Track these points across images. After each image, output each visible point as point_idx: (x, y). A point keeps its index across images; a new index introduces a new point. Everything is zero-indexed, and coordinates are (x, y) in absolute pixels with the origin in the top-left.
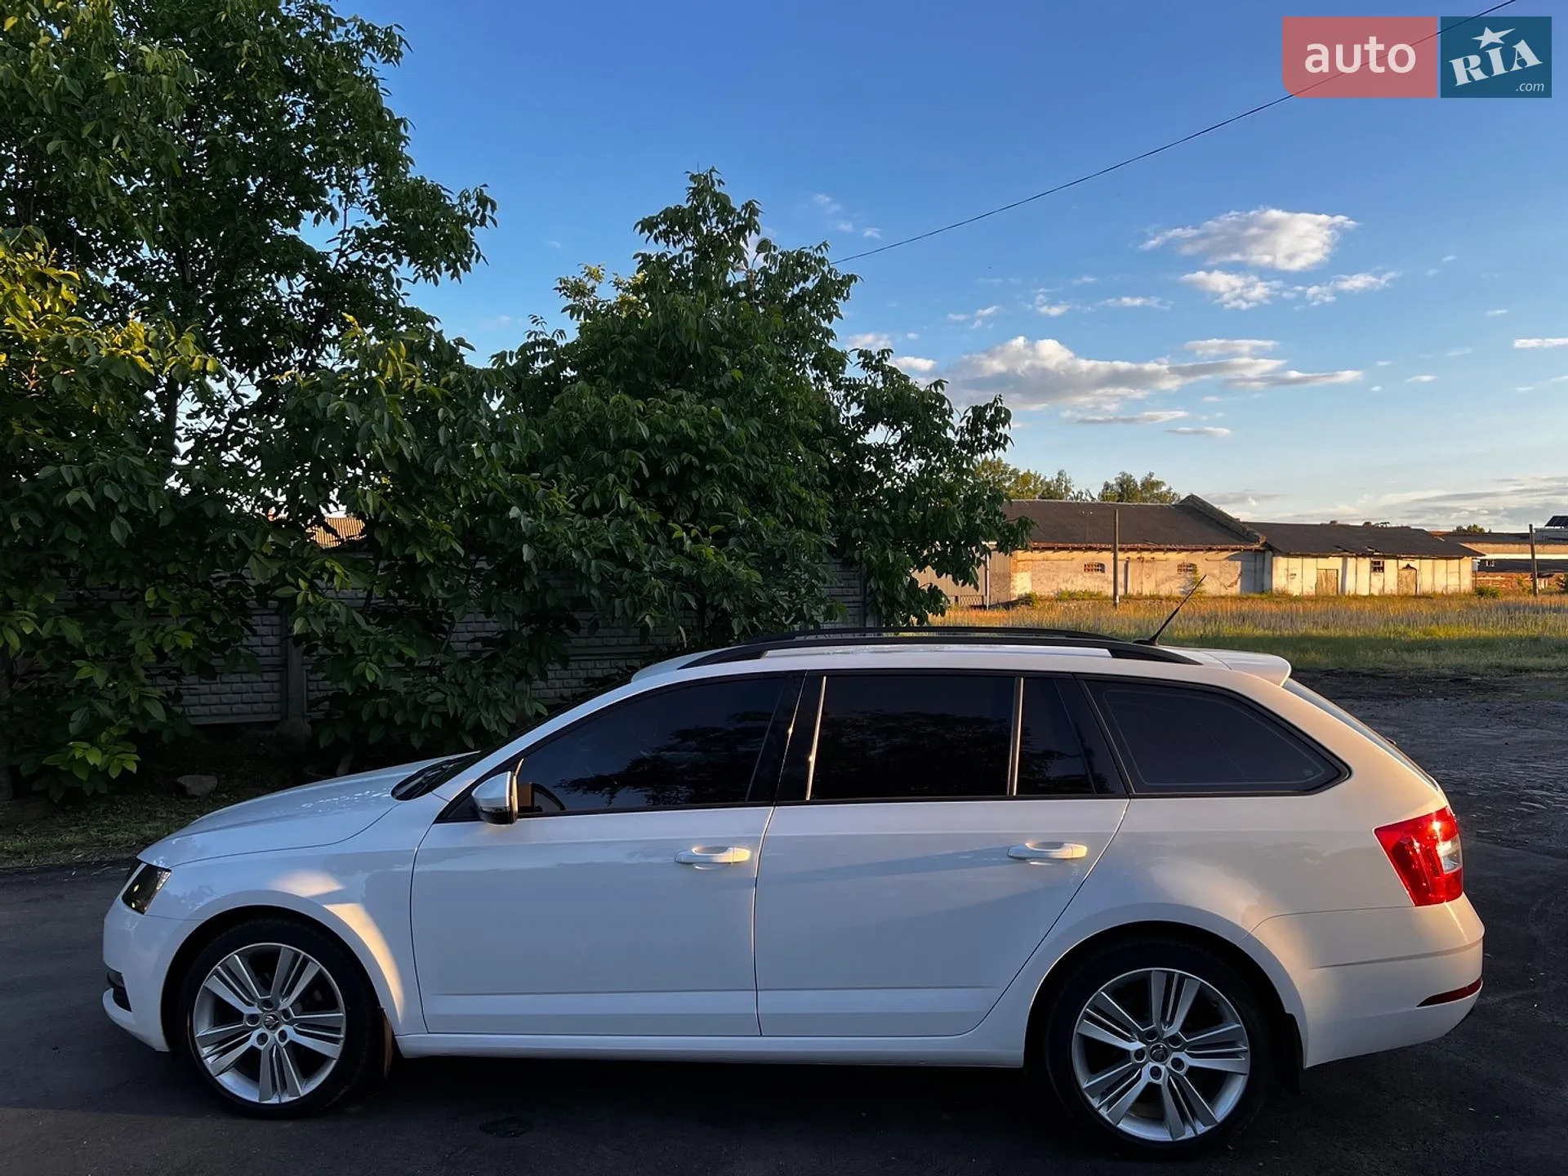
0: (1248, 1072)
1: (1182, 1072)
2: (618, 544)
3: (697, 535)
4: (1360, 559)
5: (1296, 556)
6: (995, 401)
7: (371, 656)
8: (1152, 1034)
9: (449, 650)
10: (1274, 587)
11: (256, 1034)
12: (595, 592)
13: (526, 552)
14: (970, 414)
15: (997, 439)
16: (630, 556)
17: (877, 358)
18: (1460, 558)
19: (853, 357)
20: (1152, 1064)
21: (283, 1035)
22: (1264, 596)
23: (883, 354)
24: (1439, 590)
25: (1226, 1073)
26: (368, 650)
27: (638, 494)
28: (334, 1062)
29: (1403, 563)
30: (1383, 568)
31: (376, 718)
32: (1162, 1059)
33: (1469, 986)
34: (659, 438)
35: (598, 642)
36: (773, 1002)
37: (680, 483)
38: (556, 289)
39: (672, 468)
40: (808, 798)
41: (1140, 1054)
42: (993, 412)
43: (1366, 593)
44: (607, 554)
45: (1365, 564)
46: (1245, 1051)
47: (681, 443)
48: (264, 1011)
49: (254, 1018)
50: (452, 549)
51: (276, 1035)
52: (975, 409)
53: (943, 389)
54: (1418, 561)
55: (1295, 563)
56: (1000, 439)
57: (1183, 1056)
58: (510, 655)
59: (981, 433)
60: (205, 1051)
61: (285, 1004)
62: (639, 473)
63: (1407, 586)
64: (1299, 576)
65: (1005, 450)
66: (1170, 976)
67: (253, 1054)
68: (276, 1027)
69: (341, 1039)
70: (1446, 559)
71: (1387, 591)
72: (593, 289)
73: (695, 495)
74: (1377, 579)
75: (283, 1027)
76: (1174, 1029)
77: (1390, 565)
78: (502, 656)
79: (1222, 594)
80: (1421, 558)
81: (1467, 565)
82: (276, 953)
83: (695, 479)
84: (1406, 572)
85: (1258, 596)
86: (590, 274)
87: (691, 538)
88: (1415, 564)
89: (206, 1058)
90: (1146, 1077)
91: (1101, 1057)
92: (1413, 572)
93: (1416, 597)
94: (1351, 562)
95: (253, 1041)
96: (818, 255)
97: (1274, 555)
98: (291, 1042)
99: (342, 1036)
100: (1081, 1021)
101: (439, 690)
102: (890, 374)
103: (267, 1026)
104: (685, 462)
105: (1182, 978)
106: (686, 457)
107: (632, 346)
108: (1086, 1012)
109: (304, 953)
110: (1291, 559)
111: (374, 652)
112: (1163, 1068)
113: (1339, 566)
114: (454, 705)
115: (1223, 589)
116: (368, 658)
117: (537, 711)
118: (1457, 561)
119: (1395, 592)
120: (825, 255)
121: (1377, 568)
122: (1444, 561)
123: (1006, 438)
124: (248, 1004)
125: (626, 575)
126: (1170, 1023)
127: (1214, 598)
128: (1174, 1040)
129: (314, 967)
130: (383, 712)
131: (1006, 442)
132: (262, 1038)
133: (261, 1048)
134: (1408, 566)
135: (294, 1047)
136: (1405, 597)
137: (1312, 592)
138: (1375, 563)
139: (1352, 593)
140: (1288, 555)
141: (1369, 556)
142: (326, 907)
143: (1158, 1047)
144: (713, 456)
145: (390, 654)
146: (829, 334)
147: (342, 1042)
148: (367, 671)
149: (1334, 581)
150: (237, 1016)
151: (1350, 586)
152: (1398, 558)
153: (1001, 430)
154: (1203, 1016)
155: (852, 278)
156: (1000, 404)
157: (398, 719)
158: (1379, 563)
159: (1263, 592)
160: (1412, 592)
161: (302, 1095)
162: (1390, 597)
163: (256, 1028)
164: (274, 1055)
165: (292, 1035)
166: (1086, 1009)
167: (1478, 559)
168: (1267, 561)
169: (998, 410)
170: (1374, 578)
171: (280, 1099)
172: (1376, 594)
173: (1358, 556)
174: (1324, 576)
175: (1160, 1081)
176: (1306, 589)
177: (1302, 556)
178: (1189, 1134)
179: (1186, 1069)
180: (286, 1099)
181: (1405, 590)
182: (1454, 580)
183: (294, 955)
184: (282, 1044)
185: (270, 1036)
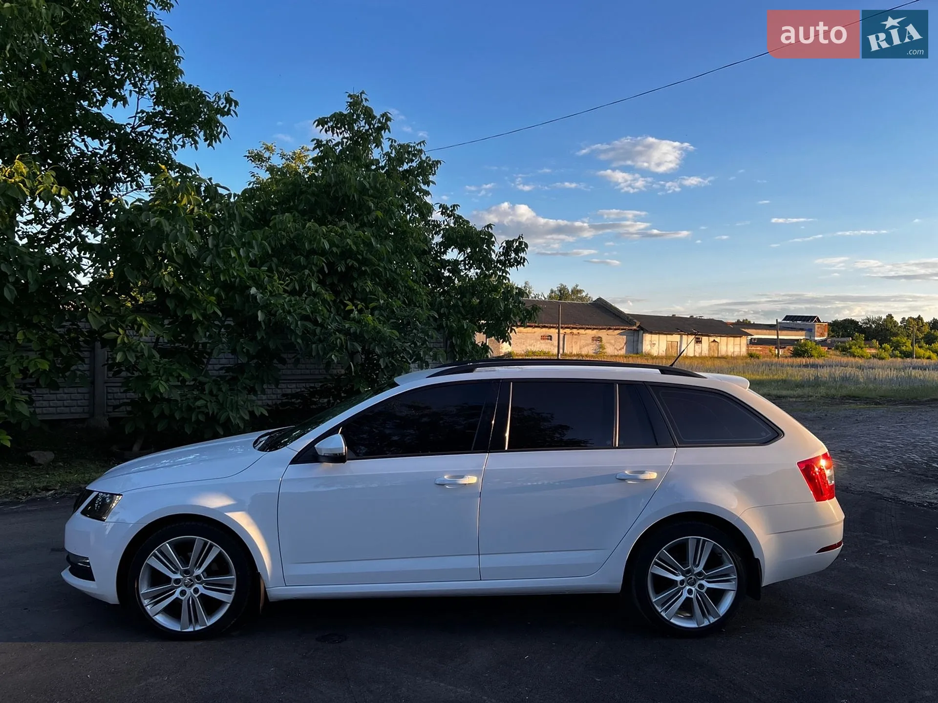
0: (736, 589)
1: (704, 591)
2: (312, 313)
3: (362, 308)
4: (689, 336)
5: (656, 334)
6: (519, 238)
7: (161, 377)
8: (689, 571)
9: (206, 375)
10: (644, 351)
11: (179, 590)
12: (299, 341)
13: (260, 316)
14: (504, 244)
15: (519, 260)
16: (320, 320)
17: (450, 209)
18: (740, 337)
19: (436, 208)
20: (688, 588)
21: (196, 590)
22: (638, 356)
23: (454, 208)
24: (730, 354)
25: (725, 590)
26: (159, 373)
27: (321, 282)
28: (229, 605)
29: (712, 339)
30: (701, 341)
31: (162, 415)
32: (693, 584)
33: (838, 543)
34: (335, 249)
35: (299, 372)
36: (488, 561)
37: (347, 277)
38: (245, 156)
39: (341, 268)
40: (506, 449)
41: (682, 582)
42: (517, 244)
43: (692, 355)
44: (305, 318)
45: (692, 338)
46: (735, 578)
47: (347, 253)
48: (184, 577)
49: (177, 581)
50: (215, 312)
51: (192, 590)
52: (507, 242)
53: (492, 229)
54: (719, 338)
55: (655, 337)
56: (521, 260)
57: (703, 582)
58: (245, 378)
59: (510, 256)
60: (146, 602)
61: (198, 572)
62: (321, 270)
63: (714, 351)
64: (657, 345)
65: (524, 266)
66: (699, 540)
67: (177, 603)
68: (191, 586)
69: (233, 591)
70: (734, 337)
71: (703, 354)
72: (269, 158)
73: (355, 285)
74: (698, 347)
75: (196, 586)
76: (700, 568)
77: (705, 339)
78: (240, 379)
79: (616, 354)
80: (721, 336)
81: (744, 340)
82: (193, 542)
83: (355, 275)
84: (713, 344)
85: (635, 355)
86: (267, 149)
87: (357, 310)
88: (718, 339)
89: (146, 606)
90: (685, 595)
91: (662, 584)
92: (717, 344)
93: (718, 358)
94: (685, 337)
95: (177, 594)
96: (418, 147)
97: (644, 333)
98: (202, 594)
99: (234, 589)
100: (653, 565)
101: (203, 399)
102: (458, 219)
103: (186, 586)
104: (350, 264)
105: (704, 541)
106: (350, 262)
107: (313, 194)
108: (655, 561)
109: (210, 541)
110: (653, 335)
111: (163, 375)
112: (693, 589)
113: (678, 340)
114: (212, 408)
115: (616, 351)
116: (160, 378)
117: (261, 413)
118: (739, 338)
119: (707, 355)
120: (423, 148)
121: (698, 341)
122: (732, 338)
123: (524, 259)
124: (174, 573)
125: (318, 330)
126: (698, 566)
127: (612, 356)
128: (700, 574)
129: (216, 550)
130: (167, 412)
131: (524, 261)
132: (183, 593)
133: (183, 598)
134: (714, 341)
135: (203, 597)
136: (713, 358)
137: (664, 354)
138: (697, 338)
139: (685, 355)
140: (651, 333)
141: (694, 335)
142: (226, 514)
143: (691, 578)
144: (365, 262)
145: (173, 376)
146: (427, 193)
147: (233, 593)
148: (160, 386)
149: (675, 348)
150: (168, 580)
151: (684, 351)
152: (709, 336)
153: (522, 255)
154: (714, 561)
155: (438, 162)
156: (521, 240)
157: (177, 416)
158: (699, 338)
159: (637, 353)
160: (716, 355)
161: (208, 625)
162: (704, 358)
163: (179, 587)
164: (191, 602)
165: (202, 590)
166: (655, 559)
167: (750, 337)
168: (640, 336)
169: (521, 243)
170: (696, 347)
171: (194, 629)
172: (698, 355)
173: (688, 334)
174: (670, 345)
175: (692, 596)
176: (661, 352)
177: (659, 333)
178: (706, 623)
179: (705, 589)
180: (198, 628)
181: (712, 354)
182: (737, 349)
183: (205, 543)
184: (196, 596)
185: (188, 591)
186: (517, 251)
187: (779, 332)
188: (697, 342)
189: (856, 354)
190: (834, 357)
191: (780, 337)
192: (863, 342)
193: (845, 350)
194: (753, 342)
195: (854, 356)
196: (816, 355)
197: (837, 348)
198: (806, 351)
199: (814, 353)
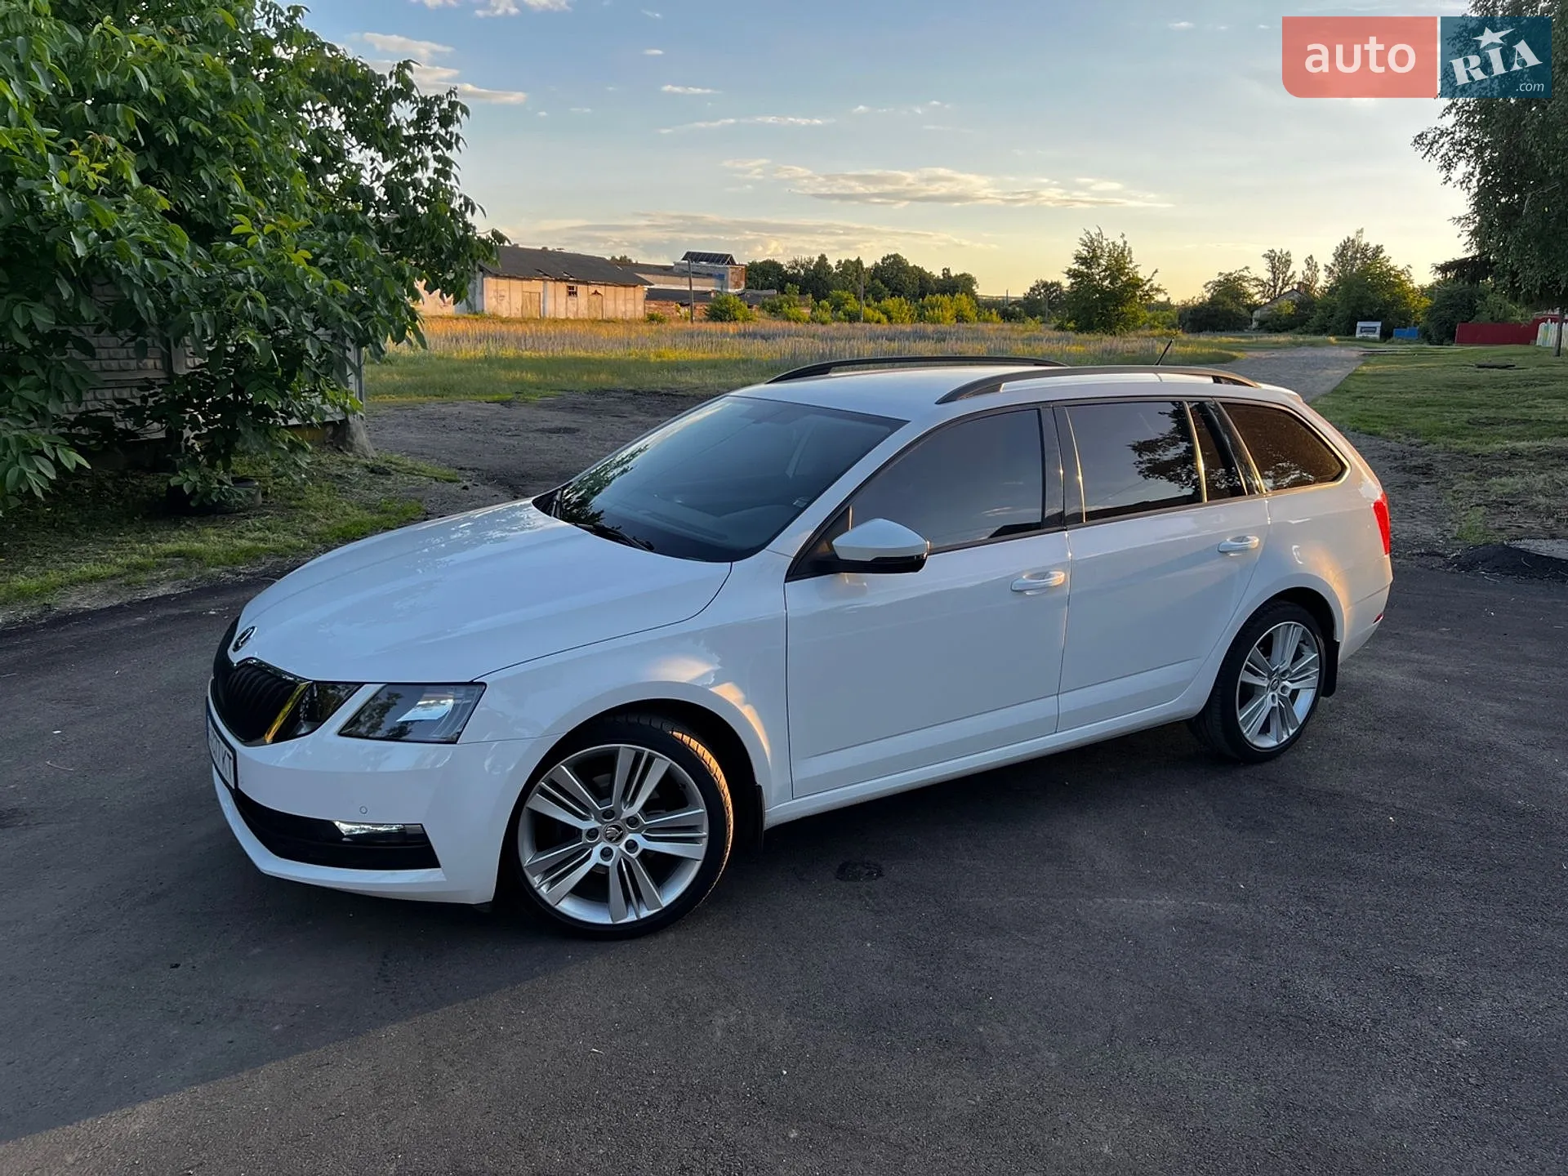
0: (1315, 686)
1: (1287, 695)
3: (274, 232)
4: (558, 283)
5: (505, 277)
6: (450, 94)
8: (1275, 672)
10: (485, 309)
11: (597, 850)
15: (448, 137)
18: (634, 286)
20: (1272, 693)
21: (632, 846)
22: (477, 317)
24: (620, 316)
25: (1307, 689)
28: (699, 863)
29: (592, 289)
30: (576, 293)
32: (1275, 688)
34: (155, 92)
36: (1068, 702)
39: (171, 136)
40: (1084, 523)
41: (1268, 687)
42: (446, 105)
43: (563, 317)
45: (562, 287)
46: (1316, 672)
48: (603, 823)
49: (592, 833)
51: (622, 846)
54: (603, 287)
55: (503, 284)
57: (1286, 683)
59: (430, 128)
60: (537, 882)
61: (631, 811)
63: (596, 310)
64: (507, 298)
66: (1289, 627)
68: (620, 838)
69: (704, 835)
70: (625, 286)
71: (581, 316)
74: (572, 300)
75: (630, 837)
76: (1287, 665)
77: (581, 289)
79: (440, 314)
80: (605, 285)
81: (641, 292)
82: (612, 756)
84: (594, 298)
85: (471, 316)
88: (601, 290)
89: (539, 888)
90: (1269, 704)
91: (1249, 695)
92: (600, 297)
93: (603, 321)
94: (550, 284)
95: (596, 857)
97: (484, 276)
98: (645, 851)
99: (705, 832)
100: (1243, 671)
103: (610, 839)
104: (190, 129)
105: (1295, 627)
106: (190, 124)
109: (648, 750)
110: (499, 280)
112: (1276, 694)
113: (541, 290)
115: (439, 309)
118: (632, 289)
119: (587, 317)
121: (572, 292)
122: (623, 289)
124: (585, 819)
125: (186, 279)
126: (1285, 661)
127: (433, 317)
128: (1285, 673)
129: (662, 765)
131: (458, 141)
132: (606, 854)
133: (608, 863)
134: (596, 293)
135: (646, 856)
136: (595, 321)
137: (519, 316)
138: (570, 288)
139: (552, 316)
140: (497, 276)
141: (566, 281)
143: (1275, 680)
144: (216, 124)
147: (705, 839)
149: (537, 304)
150: (573, 834)
151: (550, 307)
152: (588, 284)
153: (454, 128)
158: (573, 288)
159: (476, 313)
160: (600, 317)
161: (664, 906)
162: (583, 321)
163: (597, 843)
164: (625, 869)
165: (643, 844)
166: (1246, 662)
167: (646, 287)
168: (478, 282)
169: (453, 105)
170: (569, 302)
171: (637, 916)
172: (572, 317)
173: (557, 280)
174: (528, 298)
175: (1276, 705)
176: (514, 311)
177: (510, 277)
178: (1286, 737)
179: (1289, 692)
180: (645, 913)
181: (594, 315)
182: (630, 306)
183: (637, 754)
184: (634, 855)
185: (614, 848)
186: (446, 120)
187: (693, 280)
188: (570, 294)
189: (790, 315)
190: (762, 321)
191: (694, 288)
192: (798, 297)
193: (774, 310)
194: (653, 295)
195: (789, 319)
196: (741, 317)
197: (763, 307)
198: (727, 311)
199: (738, 313)
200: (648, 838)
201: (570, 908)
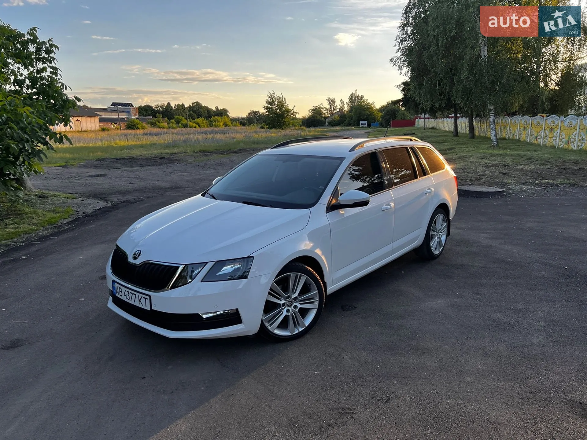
0: (446, 233)
11: (285, 310)
18: (94, 117)
21: (295, 307)
24: (89, 129)
29: (76, 119)
43: (64, 130)
48: (286, 300)
49: (283, 305)
51: (292, 307)
54: (80, 118)
60: (267, 324)
61: (295, 295)
63: (78, 127)
66: (439, 216)
68: (291, 305)
69: (317, 301)
70: (90, 117)
71: (72, 130)
75: (295, 304)
80: (81, 117)
81: (97, 119)
84: (77, 122)
88: (80, 119)
89: (269, 327)
92: (80, 122)
93: (81, 131)
95: (285, 313)
98: (300, 308)
99: (317, 299)
103: (288, 306)
109: (299, 273)
119: (74, 130)
122: (89, 118)
124: (281, 300)
129: (304, 278)
132: (288, 311)
133: (289, 315)
134: (78, 120)
136: (78, 132)
139: (59, 130)
152: (74, 117)
160: (80, 130)
161: (306, 326)
162: (73, 132)
163: (285, 308)
164: (294, 315)
165: (299, 306)
166: (432, 228)
167: (99, 117)
169: (51, 45)
171: (299, 331)
172: (67, 130)
175: (438, 240)
178: (441, 250)
179: (441, 236)
180: (301, 330)
181: (77, 129)
182: (93, 125)
183: (296, 275)
184: (297, 310)
185: (290, 309)
187: (119, 113)
189: (160, 126)
190: (150, 129)
191: (120, 117)
192: (162, 119)
193: (153, 124)
194: (101, 120)
195: (160, 128)
196: (141, 127)
197: (148, 123)
198: (134, 125)
199: (139, 126)
200: (300, 304)
201: (277, 332)
